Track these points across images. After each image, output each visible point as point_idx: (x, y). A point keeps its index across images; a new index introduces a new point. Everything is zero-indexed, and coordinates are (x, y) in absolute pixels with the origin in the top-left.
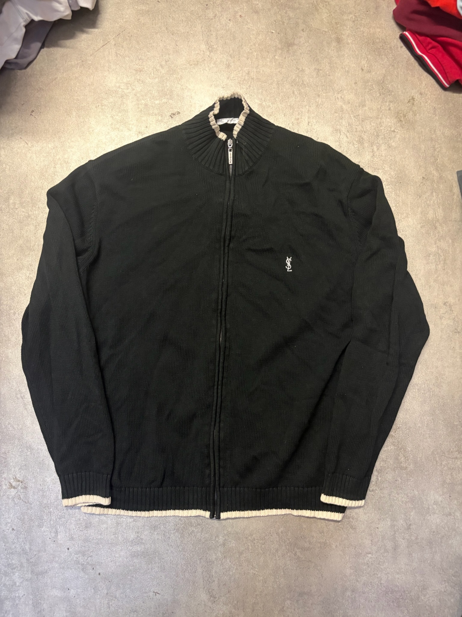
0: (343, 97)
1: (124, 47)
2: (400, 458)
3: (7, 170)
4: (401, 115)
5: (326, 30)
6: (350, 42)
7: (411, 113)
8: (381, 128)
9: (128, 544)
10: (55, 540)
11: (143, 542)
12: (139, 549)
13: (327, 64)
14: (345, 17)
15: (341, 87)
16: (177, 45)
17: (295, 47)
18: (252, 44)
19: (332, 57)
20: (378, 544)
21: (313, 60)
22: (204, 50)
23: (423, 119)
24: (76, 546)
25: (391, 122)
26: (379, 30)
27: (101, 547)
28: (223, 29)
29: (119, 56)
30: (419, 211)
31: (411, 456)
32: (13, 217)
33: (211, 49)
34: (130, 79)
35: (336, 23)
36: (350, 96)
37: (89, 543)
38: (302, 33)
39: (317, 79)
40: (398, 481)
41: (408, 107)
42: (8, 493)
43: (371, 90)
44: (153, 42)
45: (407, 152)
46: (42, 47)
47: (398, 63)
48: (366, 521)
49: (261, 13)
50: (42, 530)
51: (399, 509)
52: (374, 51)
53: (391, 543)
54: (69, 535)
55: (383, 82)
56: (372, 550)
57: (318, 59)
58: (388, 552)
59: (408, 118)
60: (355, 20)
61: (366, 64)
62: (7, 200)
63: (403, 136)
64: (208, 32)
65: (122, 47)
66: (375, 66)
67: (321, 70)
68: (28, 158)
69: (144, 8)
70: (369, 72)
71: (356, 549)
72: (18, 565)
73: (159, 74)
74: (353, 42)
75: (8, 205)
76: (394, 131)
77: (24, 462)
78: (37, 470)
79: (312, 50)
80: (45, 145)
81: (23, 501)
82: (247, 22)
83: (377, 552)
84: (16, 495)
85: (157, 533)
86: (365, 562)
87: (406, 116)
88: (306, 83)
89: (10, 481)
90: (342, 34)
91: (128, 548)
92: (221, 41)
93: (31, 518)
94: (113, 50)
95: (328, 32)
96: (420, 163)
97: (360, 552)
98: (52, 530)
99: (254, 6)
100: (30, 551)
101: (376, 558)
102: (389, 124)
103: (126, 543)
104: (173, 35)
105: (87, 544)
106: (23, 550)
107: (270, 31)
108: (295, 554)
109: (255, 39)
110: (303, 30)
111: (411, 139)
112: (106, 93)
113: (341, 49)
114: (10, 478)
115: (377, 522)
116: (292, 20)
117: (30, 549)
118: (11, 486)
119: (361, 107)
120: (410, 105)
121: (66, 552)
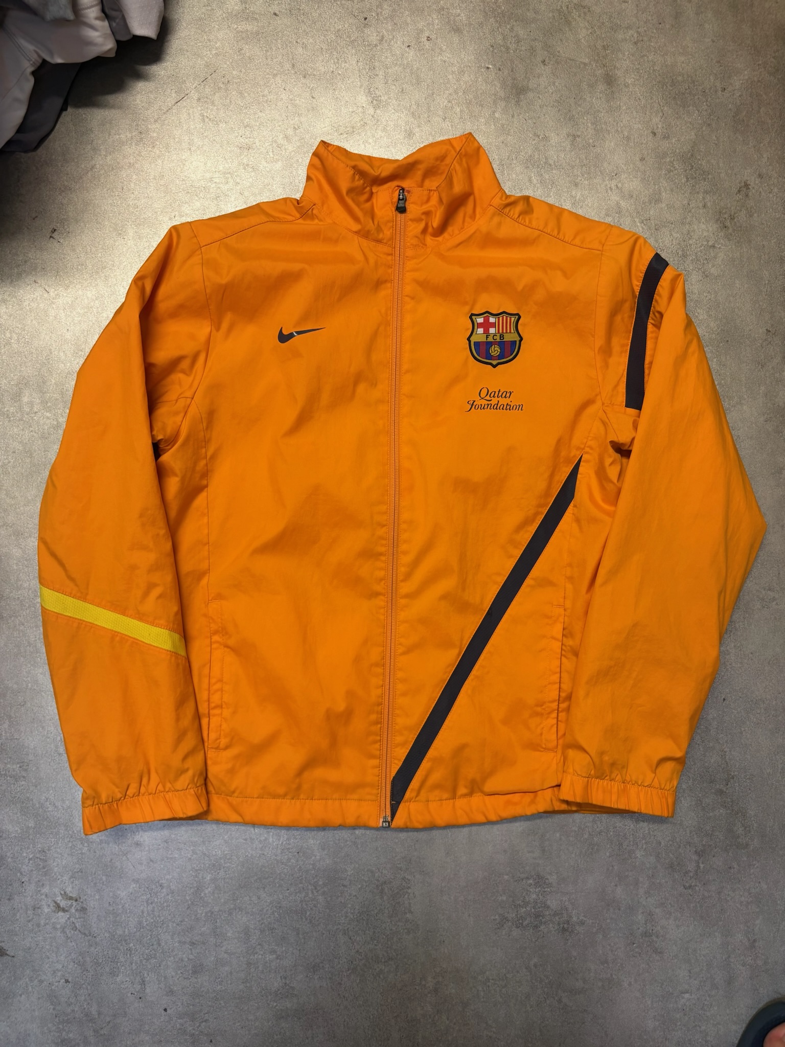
0: (620, 185)
1: (216, 103)
2: (735, 829)
3: (13, 341)
4: (726, 216)
5: (587, 61)
6: (630, 82)
7: (744, 212)
8: (691, 242)
9: (269, 997)
10: (141, 996)
11: (295, 993)
12: (289, 1006)
13: (590, 125)
14: (620, 36)
15: (617, 167)
16: (313, 97)
17: (531, 95)
18: (451, 91)
19: (599, 111)
20: (701, 976)
21: (565, 119)
22: (364, 106)
23: (765, 222)
24: (180, 1004)
25: (708, 231)
26: (683, 59)
27: (223, 1005)
28: (397, 63)
29: (207, 120)
30: (761, 391)
31: (755, 825)
32: (31, 429)
33: (376, 102)
34: (230, 165)
35: (604, 46)
36: (633, 184)
37: (201, 998)
38: (543, 68)
39: (573, 153)
40: (734, 868)
41: (738, 201)
42: (53, 920)
43: (670, 171)
44: (269, 93)
45: (738, 285)
46: (64, 108)
47: (717, 119)
48: (680, 939)
49: (465, 32)
50: (118, 980)
51: (735, 916)
52: (675, 98)
53: (723, 974)
54: (166, 987)
55: (692, 155)
56: (691, 986)
57: (573, 116)
58: (717, 988)
59: (738, 221)
60: (638, 40)
61: (660, 123)
62: (17, 397)
63: (731, 256)
64: (369, 70)
65: (213, 103)
66: (677, 125)
67: (579, 136)
68: (51, 318)
69: (249, 28)
70: (666, 137)
71: (663, 986)
72: (80, 1040)
73: (283, 153)
74: (637, 82)
75: (20, 408)
76: (713, 246)
77: (77, 866)
78: (101, 879)
79: (561, 99)
80: (80, 292)
81: (80, 932)
82: (441, 49)
83: (698, 989)
84: (68, 923)
85: (318, 976)
86: (680, 1006)
87: (734, 218)
88: (551, 162)
89: (56, 900)
90: (615, 68)
91: (269, 1004)
92: (394, 87)
93: (97, 960)
94: (195, 110)
95: (590, 63)
96: (761, 303)
97: (671, 991)
98: (135, 979)
99: (452, 18)
100: (99, 1017)
101: (698, 999)
102: (705, 234)
103: (265, 997)
104: (305, 77)
105: (197, 1001)
106: (87, 1015)
107: (483, 65)
108: (560, 1001)
109: (457, 81)
110: (543, 62)
111: (745, 260)
112: (188, 192)
113: (615, 97)
114: (55, 894)
115: (698, 940)
116: (522, 43)
117: (99, 1014)
118: (58, 908)
119: (653, 205)
120: (741, 197)
121: (161, 1016)
